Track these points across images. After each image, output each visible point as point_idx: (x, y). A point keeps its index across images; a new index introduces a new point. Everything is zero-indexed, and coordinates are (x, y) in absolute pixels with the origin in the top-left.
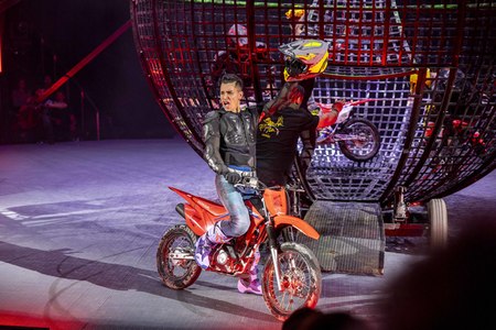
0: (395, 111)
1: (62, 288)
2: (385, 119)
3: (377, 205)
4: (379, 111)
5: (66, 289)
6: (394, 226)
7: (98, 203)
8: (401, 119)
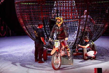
0: (75, 27)
1: (2, 71)
2: (73, 28)
3: (72, 49)
4: (72, 27)
5: (3, 71)
6: (75, 54)
7: (10, 51)
8: (77, 28)
